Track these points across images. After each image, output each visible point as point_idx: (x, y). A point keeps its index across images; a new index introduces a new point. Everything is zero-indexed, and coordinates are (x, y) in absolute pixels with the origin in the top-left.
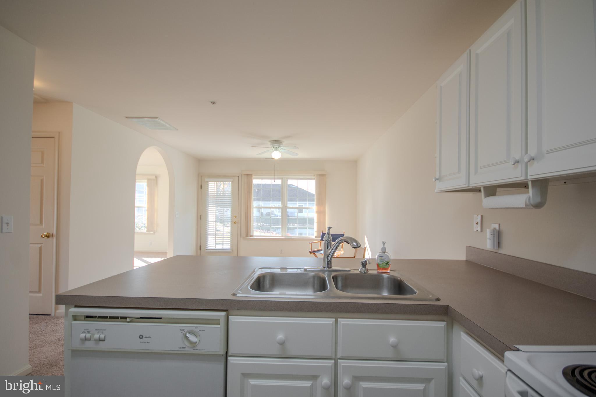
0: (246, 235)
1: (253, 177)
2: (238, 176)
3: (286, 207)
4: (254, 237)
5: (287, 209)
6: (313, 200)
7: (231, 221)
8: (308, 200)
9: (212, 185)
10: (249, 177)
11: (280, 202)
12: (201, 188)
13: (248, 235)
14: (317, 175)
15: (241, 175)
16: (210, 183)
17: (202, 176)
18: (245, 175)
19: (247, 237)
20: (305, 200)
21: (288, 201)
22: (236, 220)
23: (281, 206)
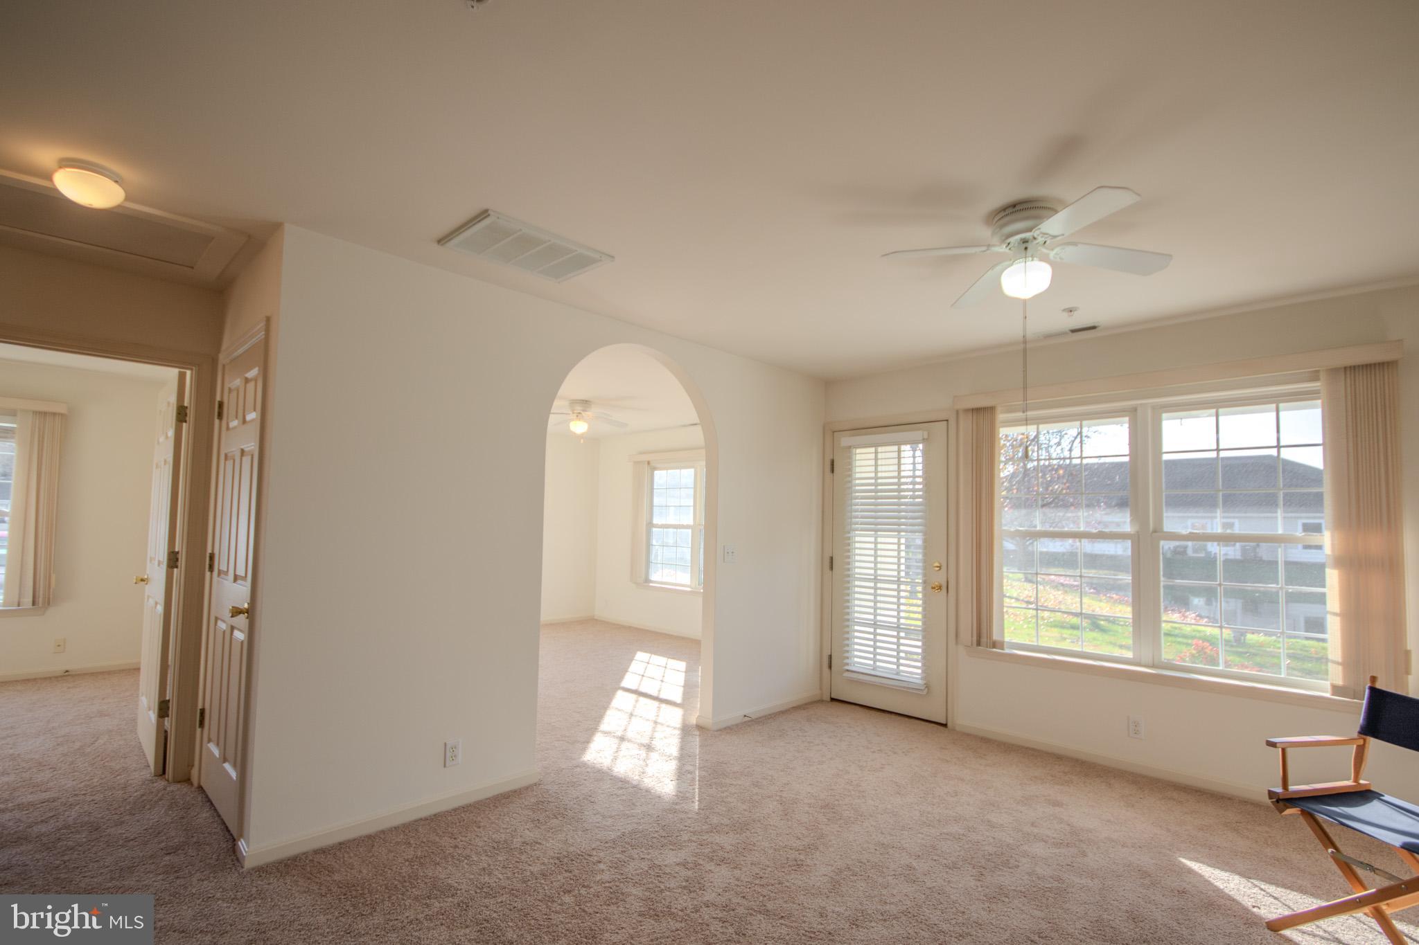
0: (975, 638)
1: (1001, 417)
2: (947, 420)
3: (1155, 531)
4: (1007, 651)
5: (1162, 543)
6: (1316, 502)
7: (925, 582)
8: (1281, 502)
9: (863, 456)
10: (983, 416)
11: (1128, 515)
12: (832, 471)
13: (984, 640)
14: (1333, 371)
15: (957, 412)
16: (858, 451)
17: (834, 432)
18: (967, 411)
19: (979, 644)
20: (1268, 502)
21: (1168, 504)
22: (940, 578)
23: (1127, 528)
